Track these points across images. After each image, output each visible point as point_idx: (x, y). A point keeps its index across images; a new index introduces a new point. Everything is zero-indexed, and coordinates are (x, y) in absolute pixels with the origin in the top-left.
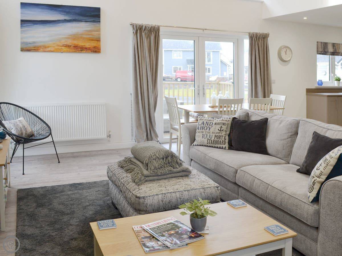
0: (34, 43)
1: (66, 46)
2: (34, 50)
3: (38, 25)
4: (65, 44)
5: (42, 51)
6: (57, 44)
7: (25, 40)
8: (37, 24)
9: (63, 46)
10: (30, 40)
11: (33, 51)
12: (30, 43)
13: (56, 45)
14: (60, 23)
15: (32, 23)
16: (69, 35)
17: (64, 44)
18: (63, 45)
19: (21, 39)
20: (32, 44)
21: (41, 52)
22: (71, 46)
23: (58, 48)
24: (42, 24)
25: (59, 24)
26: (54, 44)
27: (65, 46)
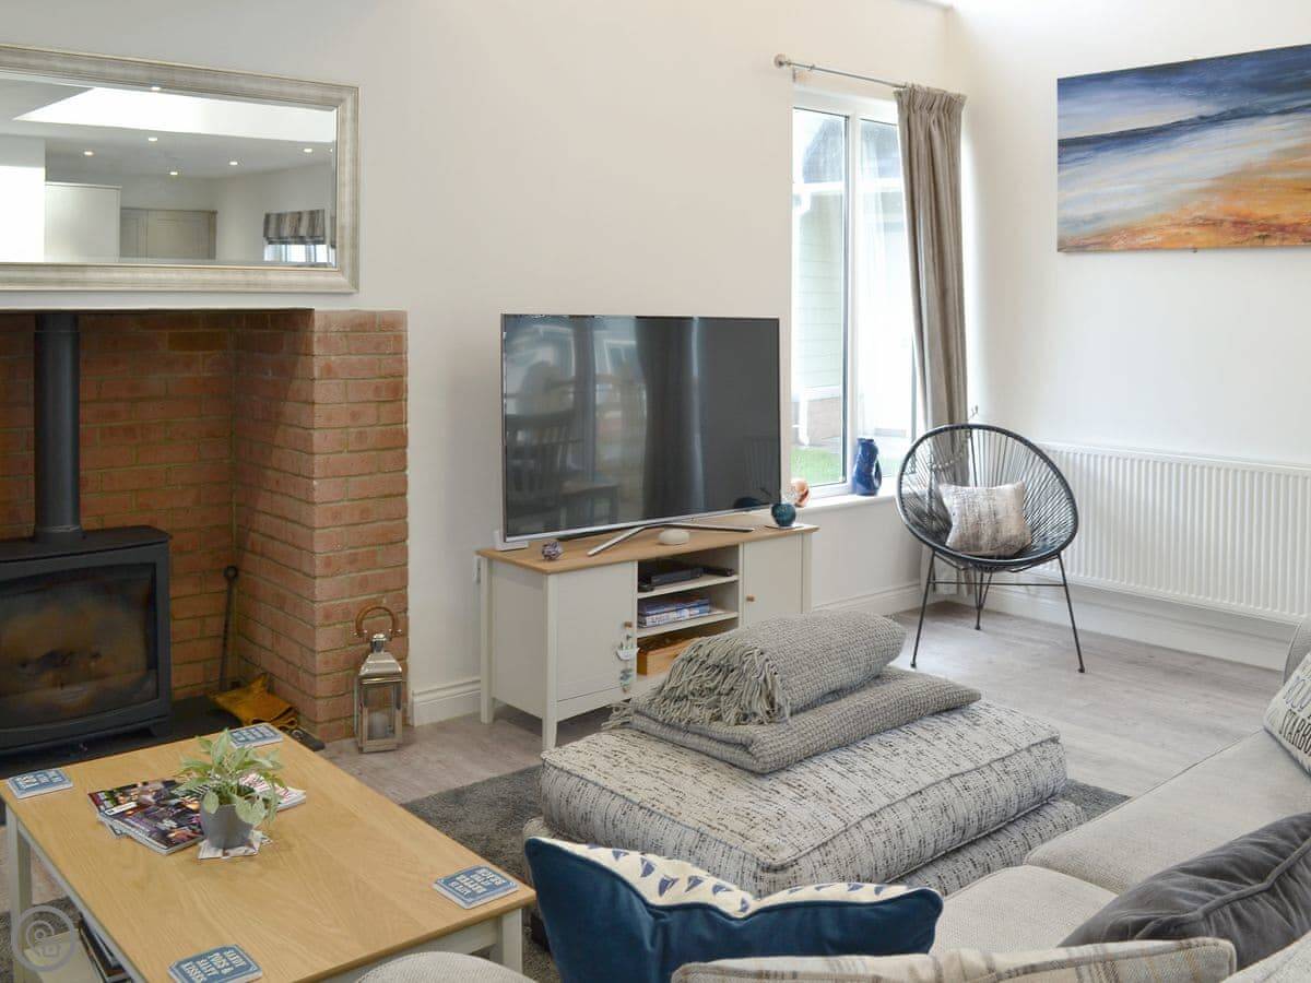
0: (1098, 218)
1: (1203, 225)
2: (1097, 247)
3: (1109, 153)
4: (1200, 218)
5: (1121, 248)
6: (1172, 219)
7: (1070, 212)
8: (1105, 149)
9: (1194, 224)
10: (1087, 211)
11: (1095, 251)
12: (1085, 222)
13: (1169, 222)
14: (1181, 134)
15: (1092, 146)
16: (1213, 179)
17: (1198, 214)
18: (1195, 218)
19: (1060, 207)
20: (1090, 222)
21: (1120, 251)
22: (1222, 221)
23: (1176, 235)
24: (1122, 145)
25: (1179, 140)
26: (1162, 217)
27: (1201, 222)
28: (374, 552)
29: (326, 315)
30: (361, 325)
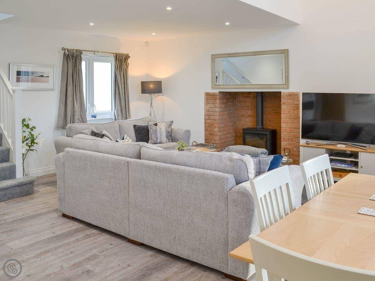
28: (293, 139)
29: (283, 93)
30: (290, 94)
